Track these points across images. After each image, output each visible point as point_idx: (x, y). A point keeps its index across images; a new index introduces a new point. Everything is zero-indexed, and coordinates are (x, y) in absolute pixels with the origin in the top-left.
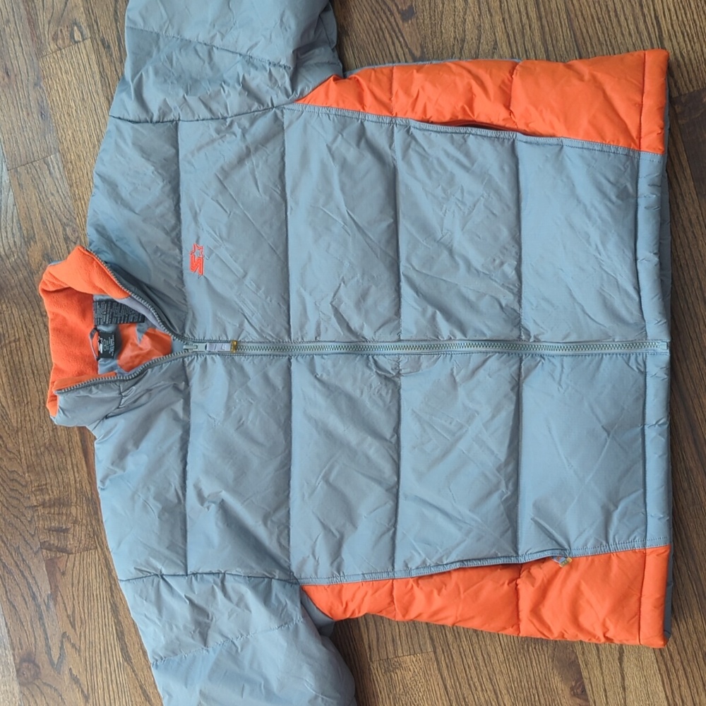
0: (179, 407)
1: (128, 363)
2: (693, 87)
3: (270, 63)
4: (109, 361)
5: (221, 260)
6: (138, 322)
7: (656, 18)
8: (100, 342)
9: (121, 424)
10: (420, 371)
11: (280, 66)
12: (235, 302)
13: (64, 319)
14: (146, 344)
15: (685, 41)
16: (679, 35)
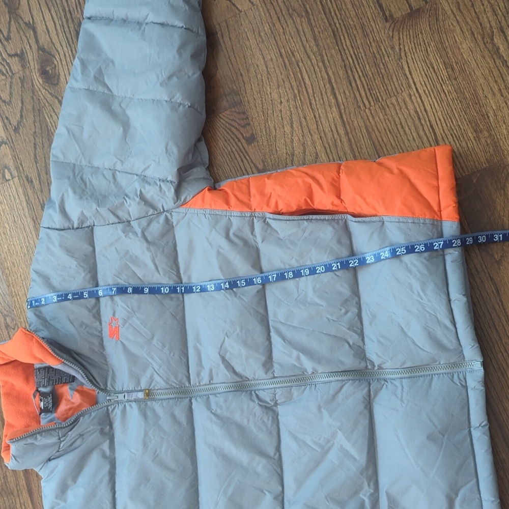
0: (106, 446)
1: (63, 415)
2: (465, 172)
3: (160, 180)
4: (49, 415)
5: (133, 327)
6: (69, 382)
7: (432, 126)
8: (41, 400)
9: (61, 465)
10: (293, 400)
11: (167, 181)
12: (146, 359)
13: (12, 385)
14: (76, 399)
15: (454, 140)
16: (450, 137)
